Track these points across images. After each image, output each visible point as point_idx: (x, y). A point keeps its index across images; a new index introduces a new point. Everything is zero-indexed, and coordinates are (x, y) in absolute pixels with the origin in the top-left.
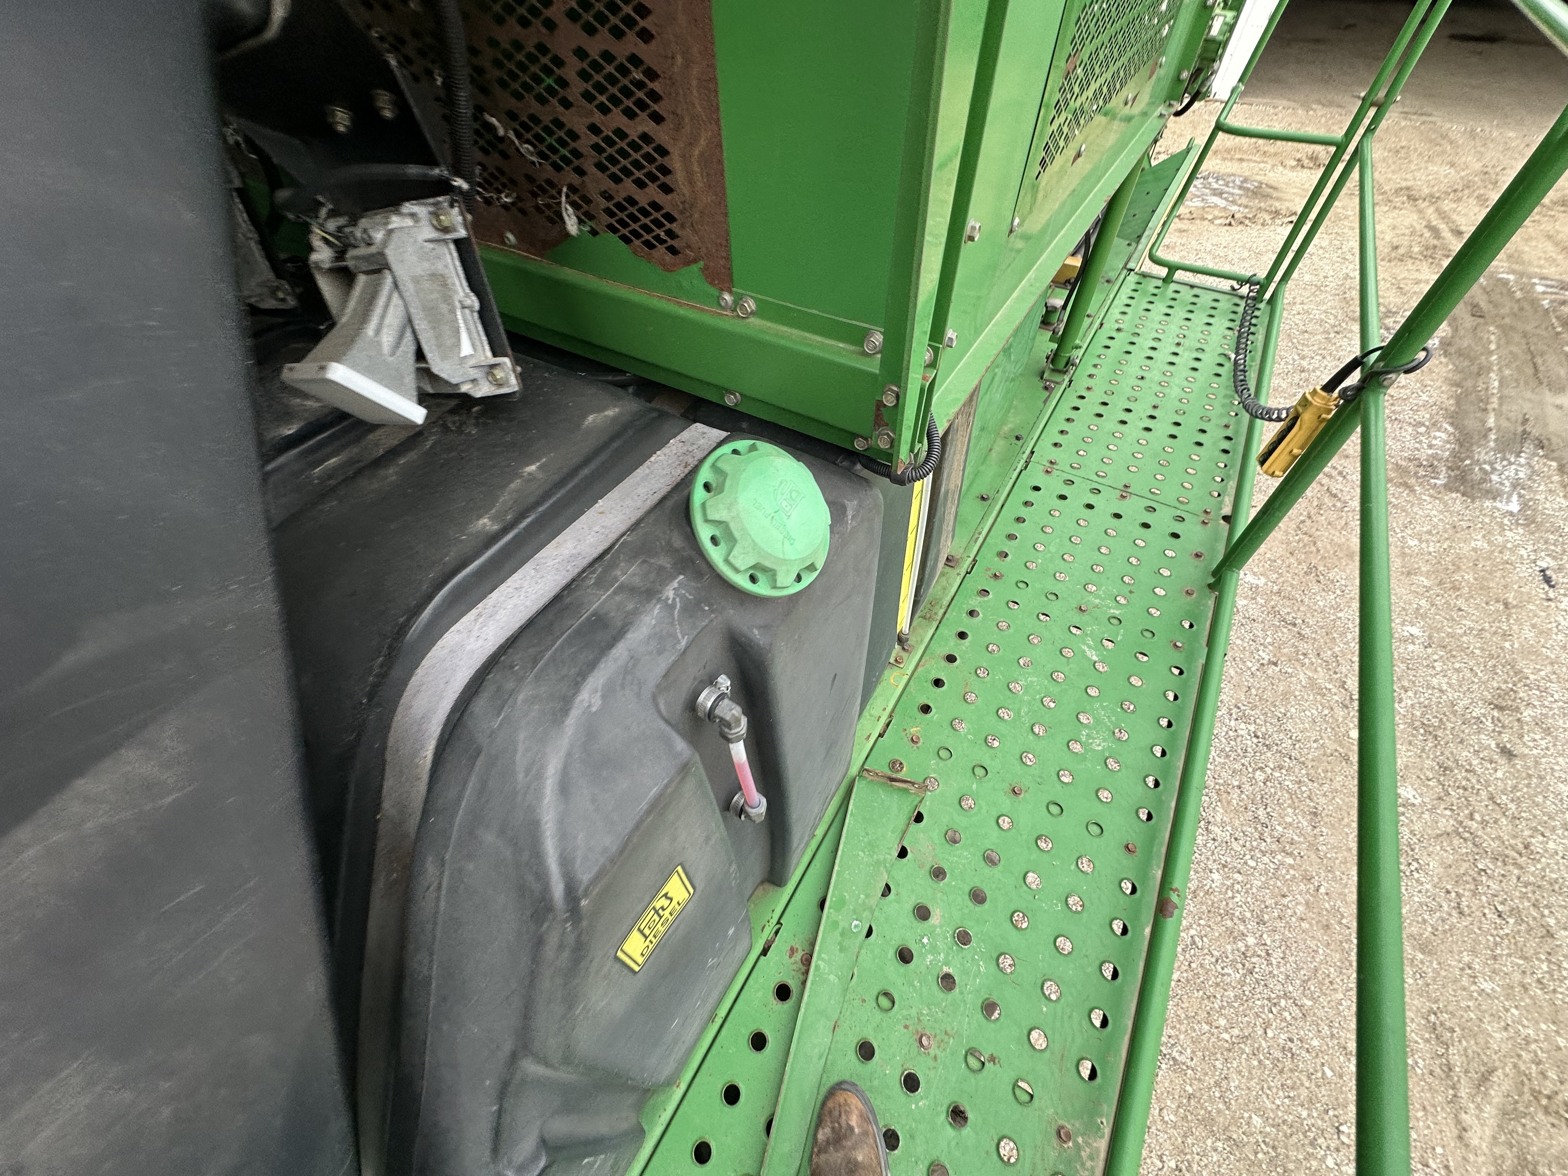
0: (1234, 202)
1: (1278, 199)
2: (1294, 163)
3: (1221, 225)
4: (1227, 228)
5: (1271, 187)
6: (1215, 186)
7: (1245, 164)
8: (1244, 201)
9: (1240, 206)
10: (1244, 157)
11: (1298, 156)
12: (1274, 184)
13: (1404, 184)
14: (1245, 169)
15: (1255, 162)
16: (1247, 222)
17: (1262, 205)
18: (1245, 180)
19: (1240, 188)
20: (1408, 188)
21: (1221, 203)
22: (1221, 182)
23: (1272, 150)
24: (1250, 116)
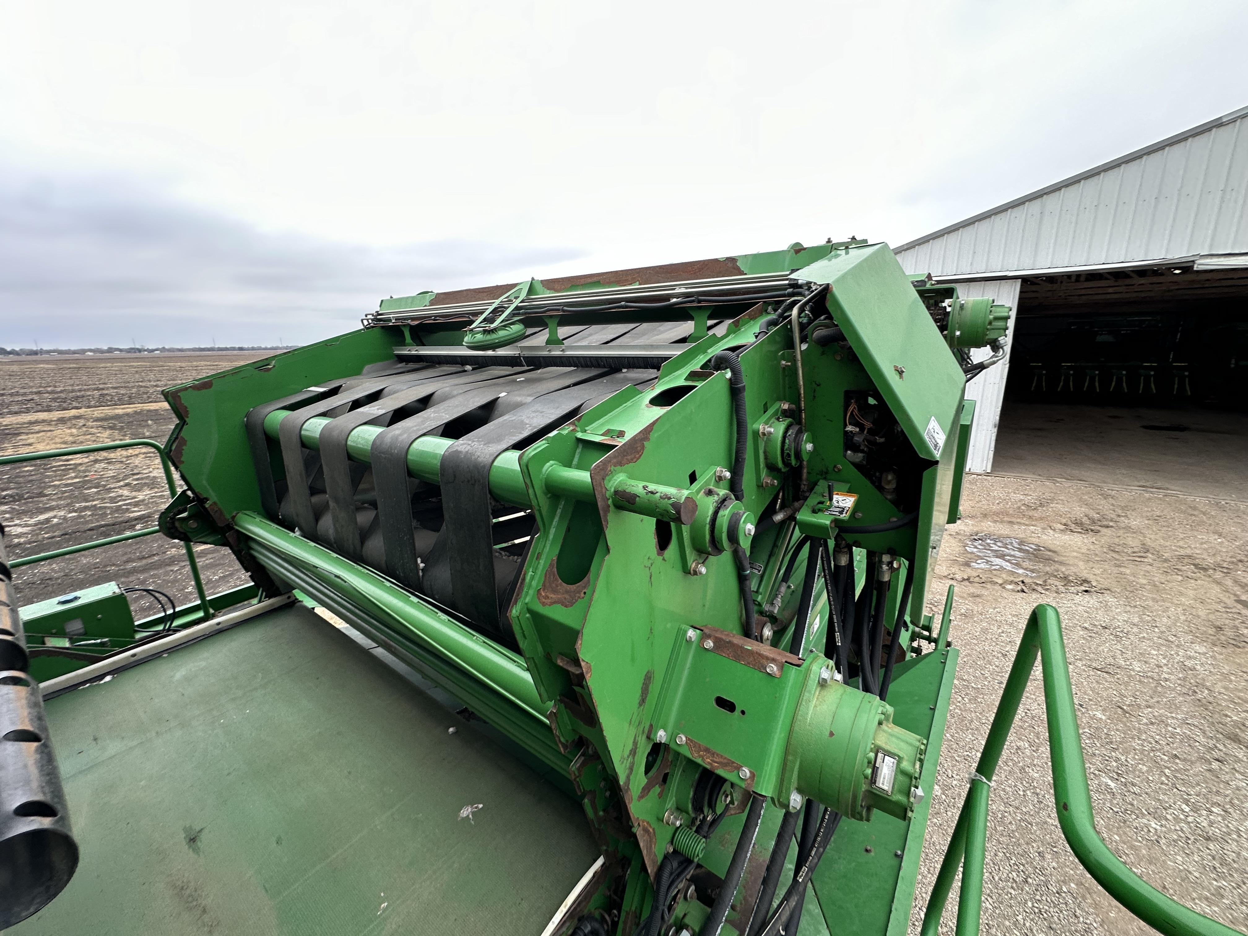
0: (1018, 565)
1: (1061, 563)
2: (1063, 527)
3: (1013, 590)
4: (1022, 595)
5: (1050, 551)
6: (996, 548)
7: (1016, 527)
8: (1026, 564)
9: (1026, 569)
10: (1014, 520)
11: (1064, 521)
12: (1052, 547)
13: (1182, 552)
14: (1019, 531)
15: (1027, 525)
16: (1039, 589)
17: (1048, 569)
18: (1022, 543)
19: (1020, 550)
20: (1189, 557)
21: (1008, 566)
22: (999, 544)
23: (1036, 514)
24: (1006, 486)
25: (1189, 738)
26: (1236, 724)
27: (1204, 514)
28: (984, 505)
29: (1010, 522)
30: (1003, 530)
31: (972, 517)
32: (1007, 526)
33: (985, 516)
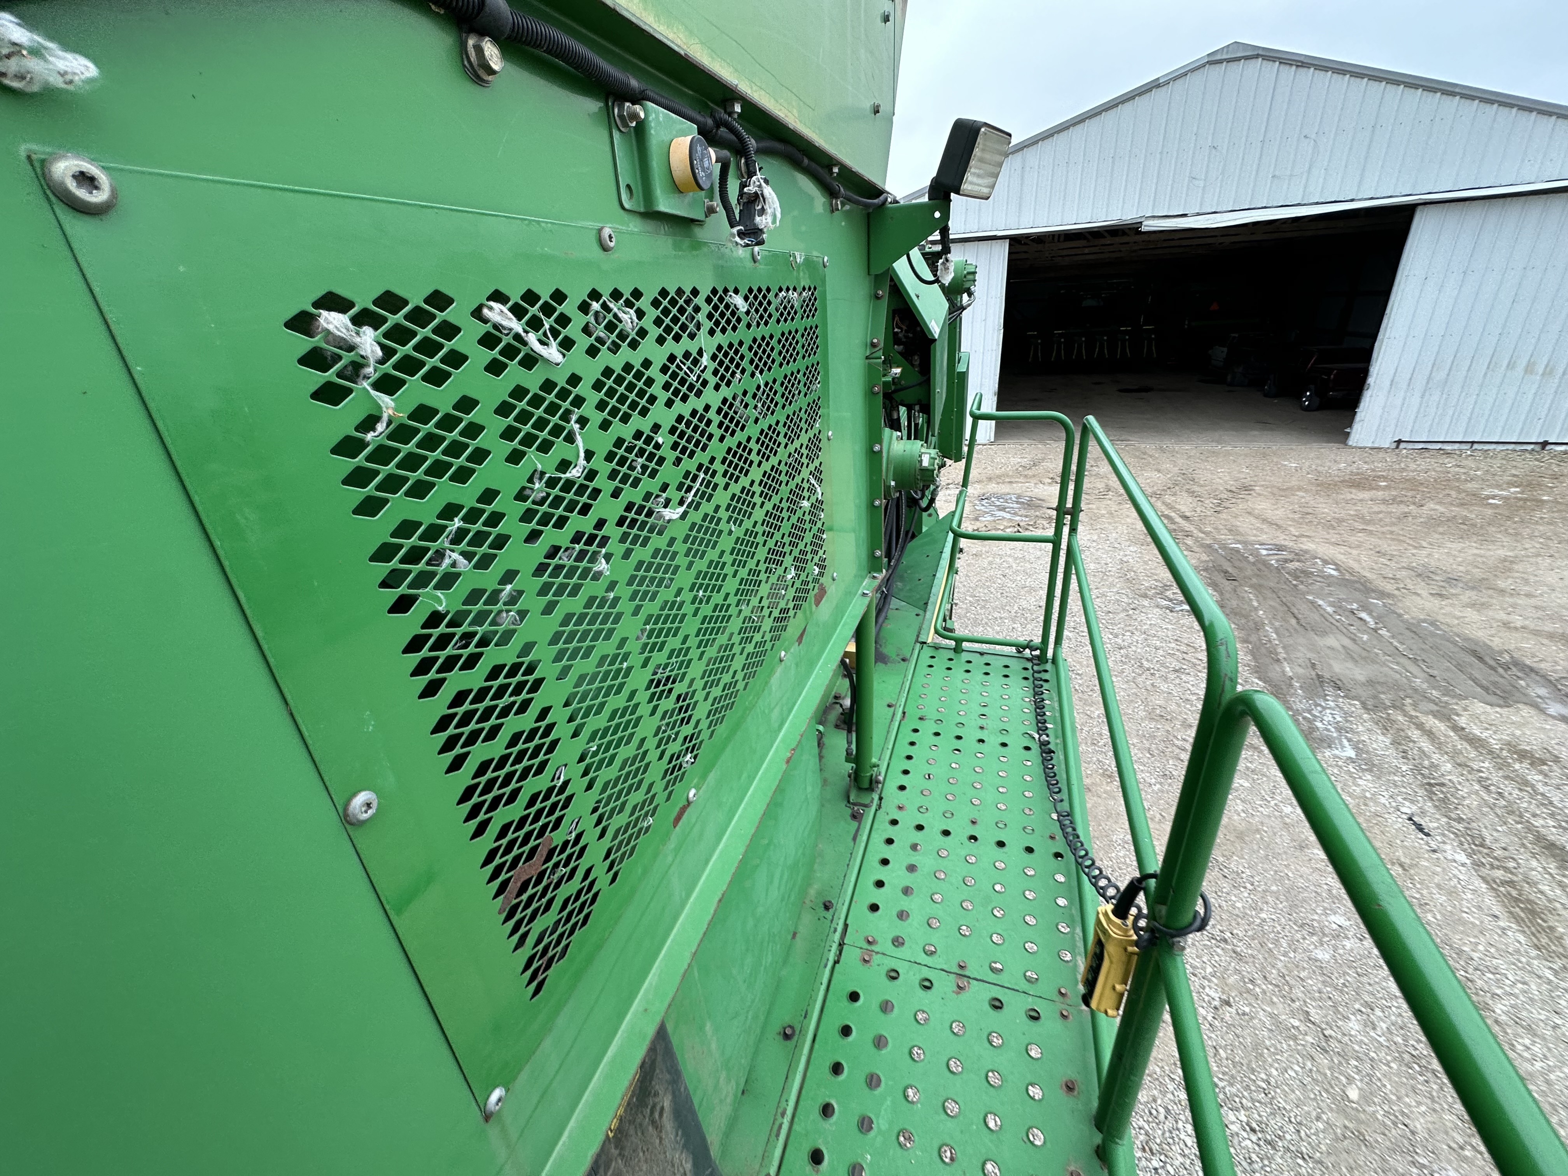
1: (1048, 508)
2: (1050, 481)
5: (1040, 500)
6: (999, 503)
7: (1015, 485)
8: (1023, 512)
9: (1021, 516)
10: (1013, 480)
11: (1051, 476)
12: (1041, 497)
14: (1017, 488)
15: (1023, 482)
16: (1031, 528)
17: (1037, 513)
18: (1019, 497)
22: (1001, 500)
23: (1030, 473)
24: (1007, 452)
25: (1118, 600)
26: (1147, 589)
27: (1151, 456)
28: (990, 471)
29: (1010, 482)
30: (1004, 489)
31: (979, 482)
32: (1008, 485)
33: (990, 479)
